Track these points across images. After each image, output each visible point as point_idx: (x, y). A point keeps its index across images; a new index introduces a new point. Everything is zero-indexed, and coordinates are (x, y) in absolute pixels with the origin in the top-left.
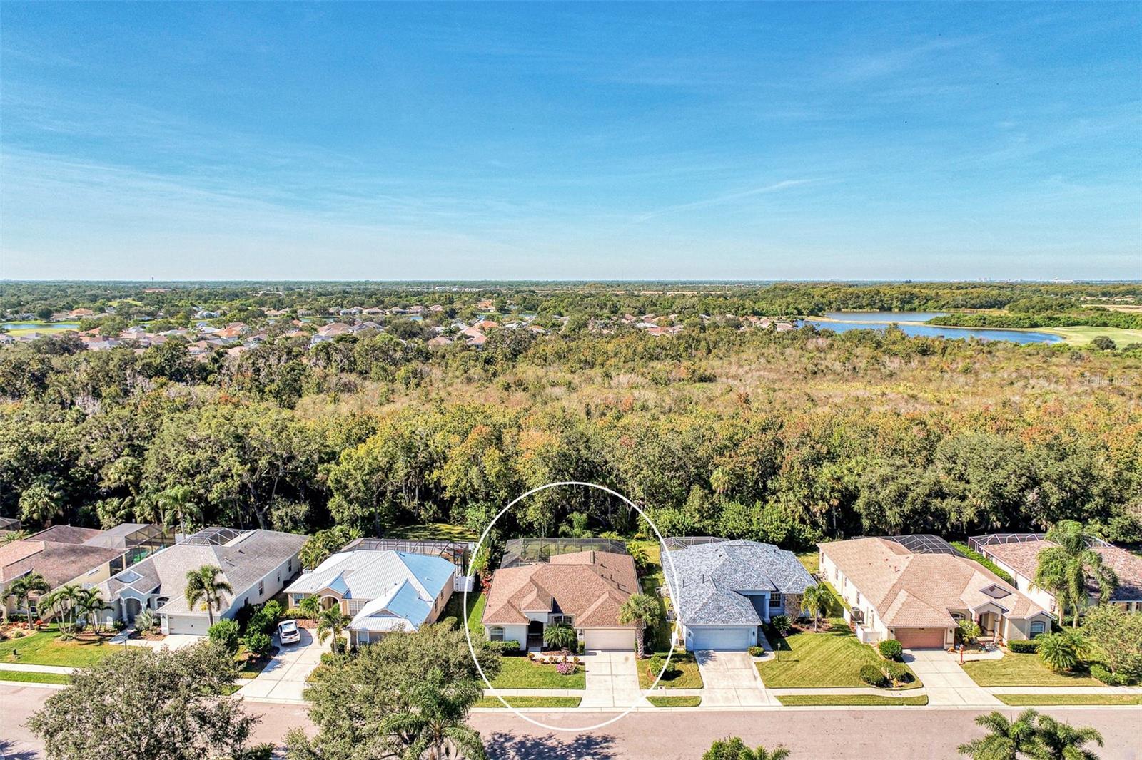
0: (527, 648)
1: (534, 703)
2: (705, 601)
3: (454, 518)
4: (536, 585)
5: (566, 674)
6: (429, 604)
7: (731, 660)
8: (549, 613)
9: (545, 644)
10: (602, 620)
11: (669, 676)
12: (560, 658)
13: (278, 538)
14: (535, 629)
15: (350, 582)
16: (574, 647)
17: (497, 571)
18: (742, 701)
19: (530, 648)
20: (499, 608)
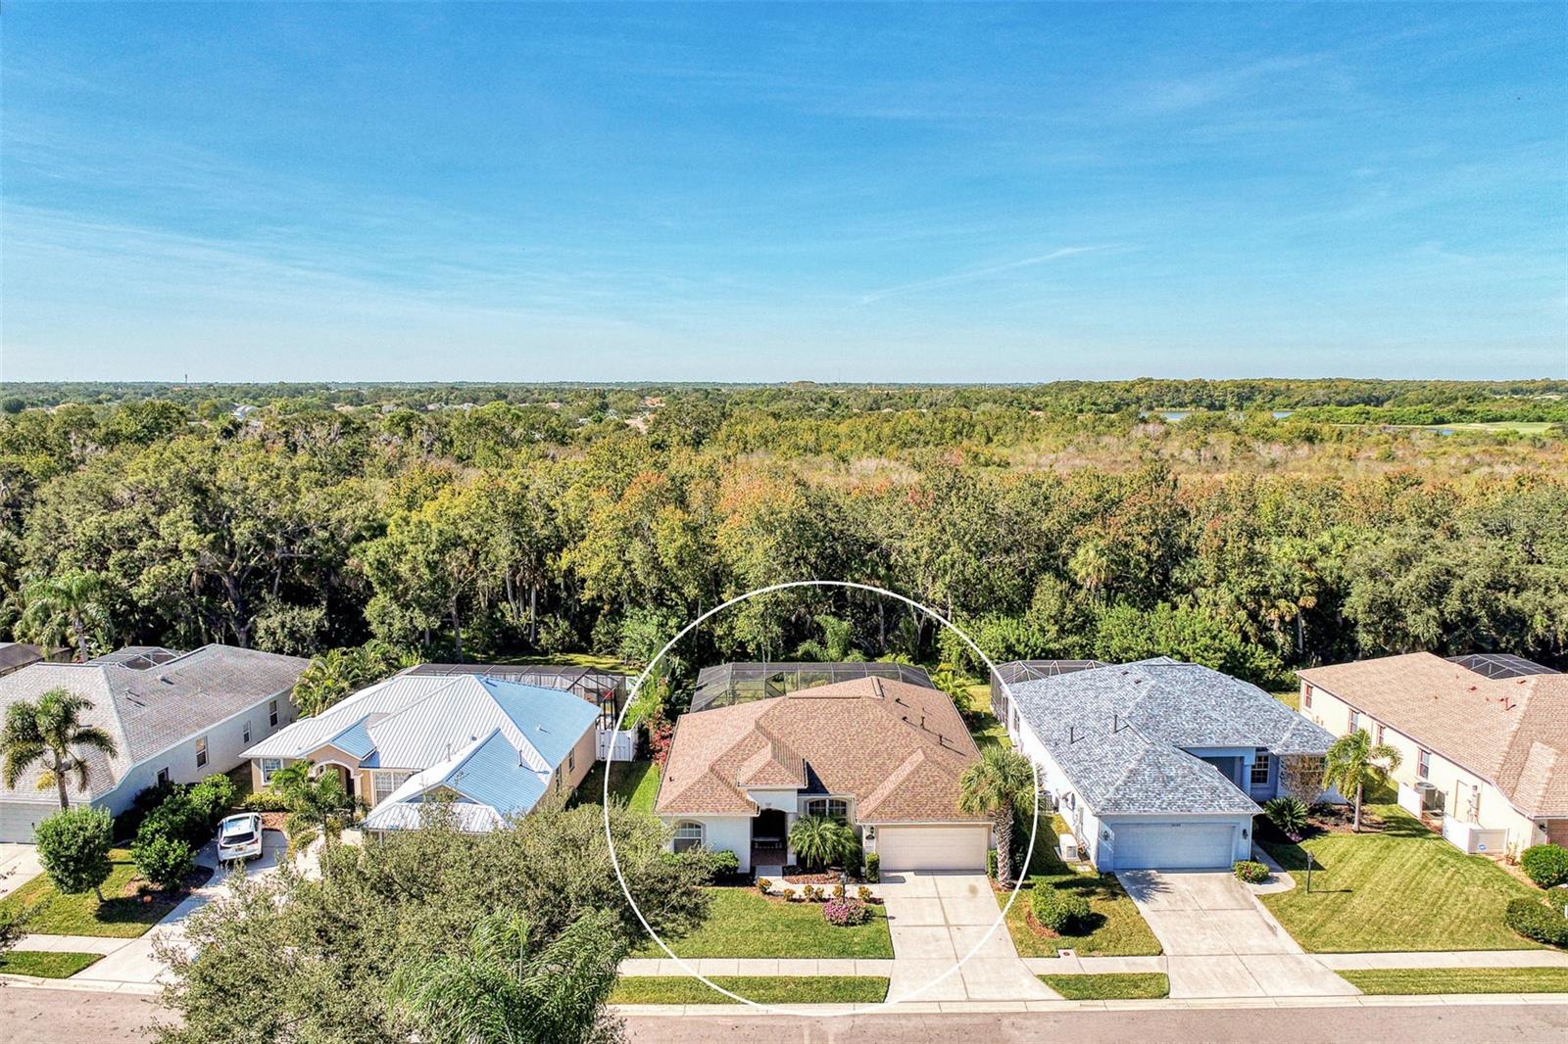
0: (753, 869)
1: (779, 992)
2: (1131, 766)
3: (600, 642)
4: (769, 736)
5: (847, 924)
6: (542, 777)
7: (1202, 892)
8: (800, 791)
9: (792, 860)
10: (912, 807)
11: (1077, 926)
12: (829, 890)
13: (254, 661)
14: (769, 826)
15: (377, 736)
16: (855, 865)
17: (682, 718)
18: (1265, 984)
19: (758, 868)
20: (691, 782)
